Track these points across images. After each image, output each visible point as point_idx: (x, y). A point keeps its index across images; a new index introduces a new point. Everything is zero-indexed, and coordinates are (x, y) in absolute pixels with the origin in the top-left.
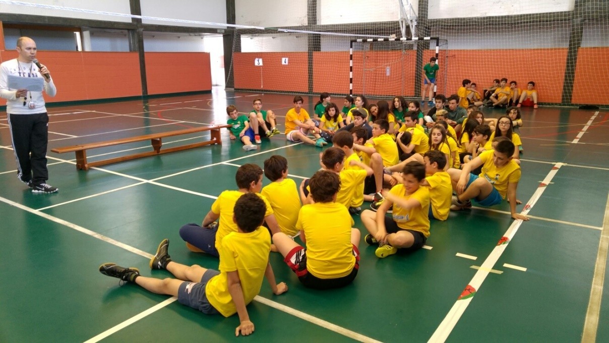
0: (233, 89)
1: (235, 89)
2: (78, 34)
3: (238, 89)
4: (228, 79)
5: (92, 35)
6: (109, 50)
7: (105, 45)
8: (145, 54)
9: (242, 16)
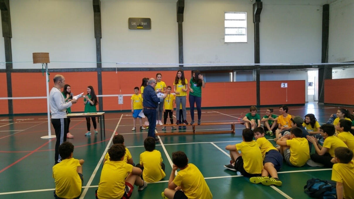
0: (323, 104)
1: (324, 104)
2: (232, 73)
3: (326, 104)
4: (320, 97)
5: (237, 73)
6: (246, 81)
7: (243, 78)
8: (260, 82)
9: (333, 56)
